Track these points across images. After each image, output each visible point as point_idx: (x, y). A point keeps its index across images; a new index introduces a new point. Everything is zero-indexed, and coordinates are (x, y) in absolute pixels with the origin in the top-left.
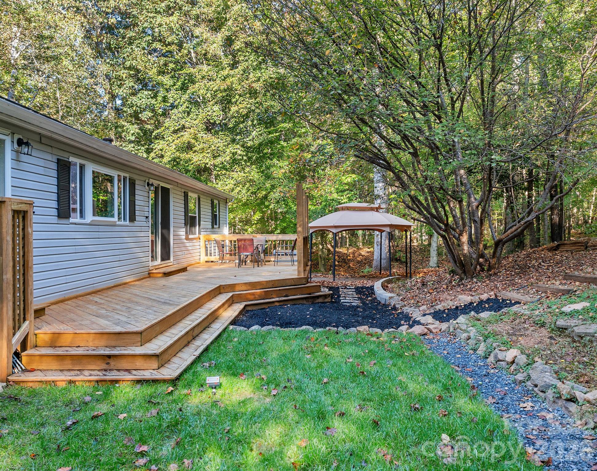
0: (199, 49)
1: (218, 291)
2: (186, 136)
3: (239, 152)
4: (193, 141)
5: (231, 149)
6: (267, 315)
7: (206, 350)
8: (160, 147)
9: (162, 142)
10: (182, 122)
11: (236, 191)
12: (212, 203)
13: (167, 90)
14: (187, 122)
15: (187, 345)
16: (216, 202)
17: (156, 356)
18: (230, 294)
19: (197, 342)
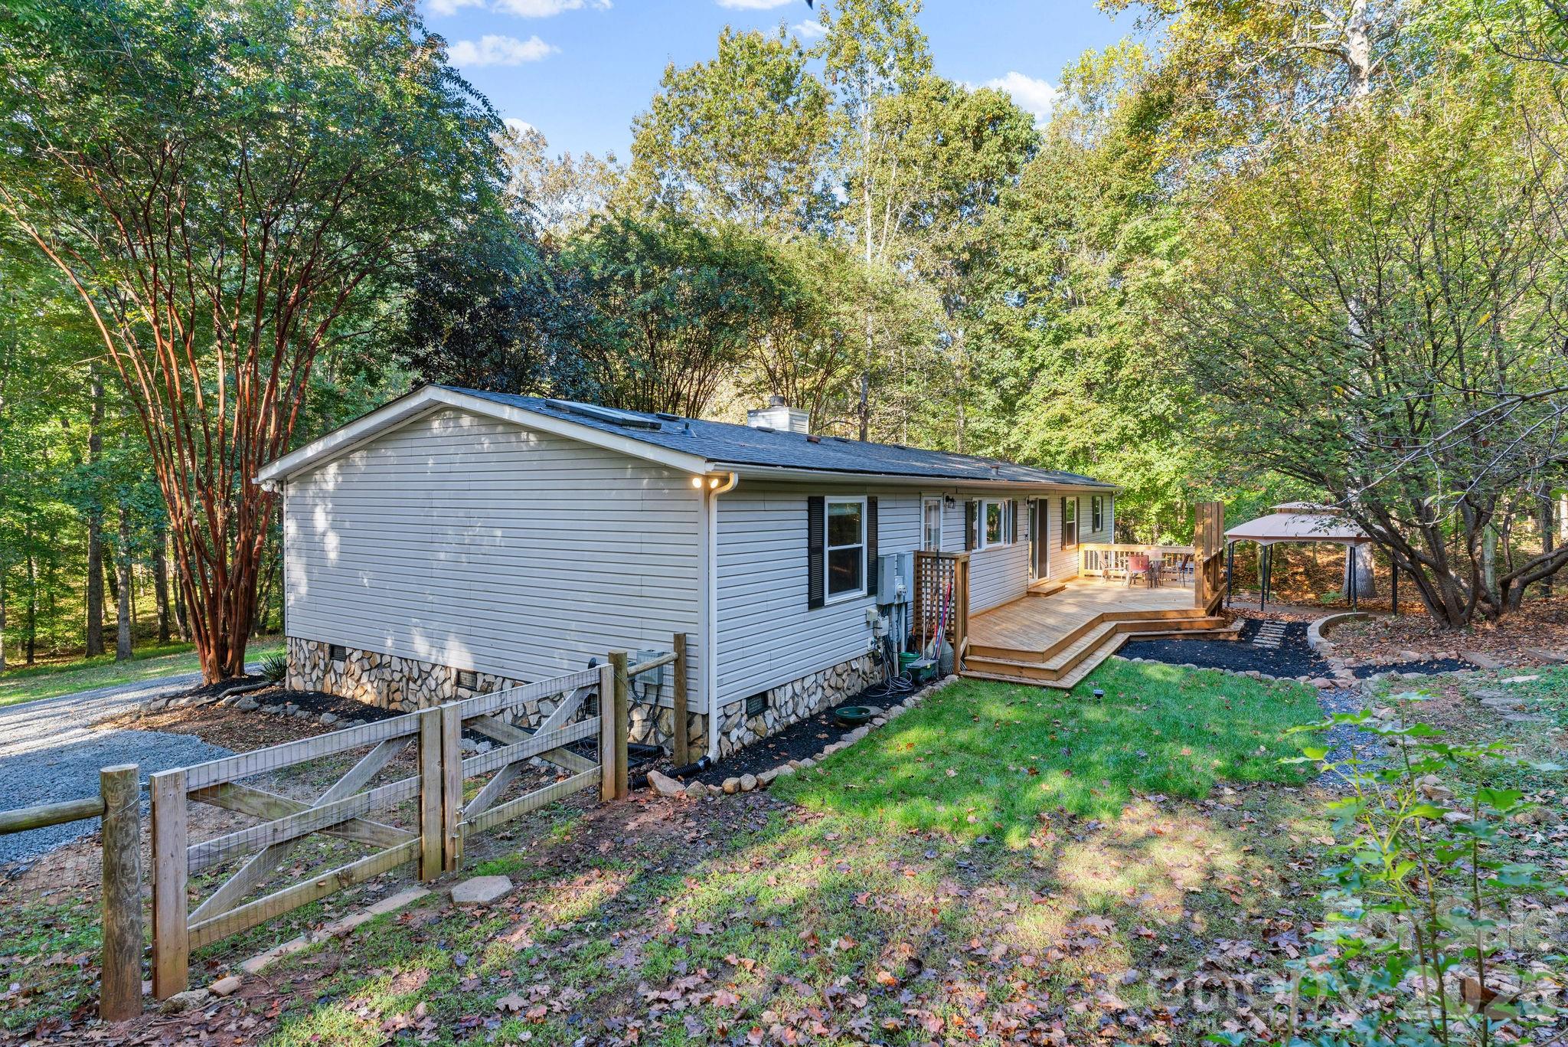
0: (1077, 286)
1: (1102, 618)
2: (1059, 406)
3: (1131, 425)
4: (1067, 413)
5: (1119, 422)
6: (1152, 648)
7: (1092, 672)
8: (1025, 421)
9: (1028, 413)
10: (1054, 386)
11: (1126, 478)
12: (1093, 499)
13: (1036, 348)
14: (1062, 384)
15: (1076, 666)
16: (1098, 499)
17: (1055, 671)
18: (1114, 624)
19: (1084, 666)
